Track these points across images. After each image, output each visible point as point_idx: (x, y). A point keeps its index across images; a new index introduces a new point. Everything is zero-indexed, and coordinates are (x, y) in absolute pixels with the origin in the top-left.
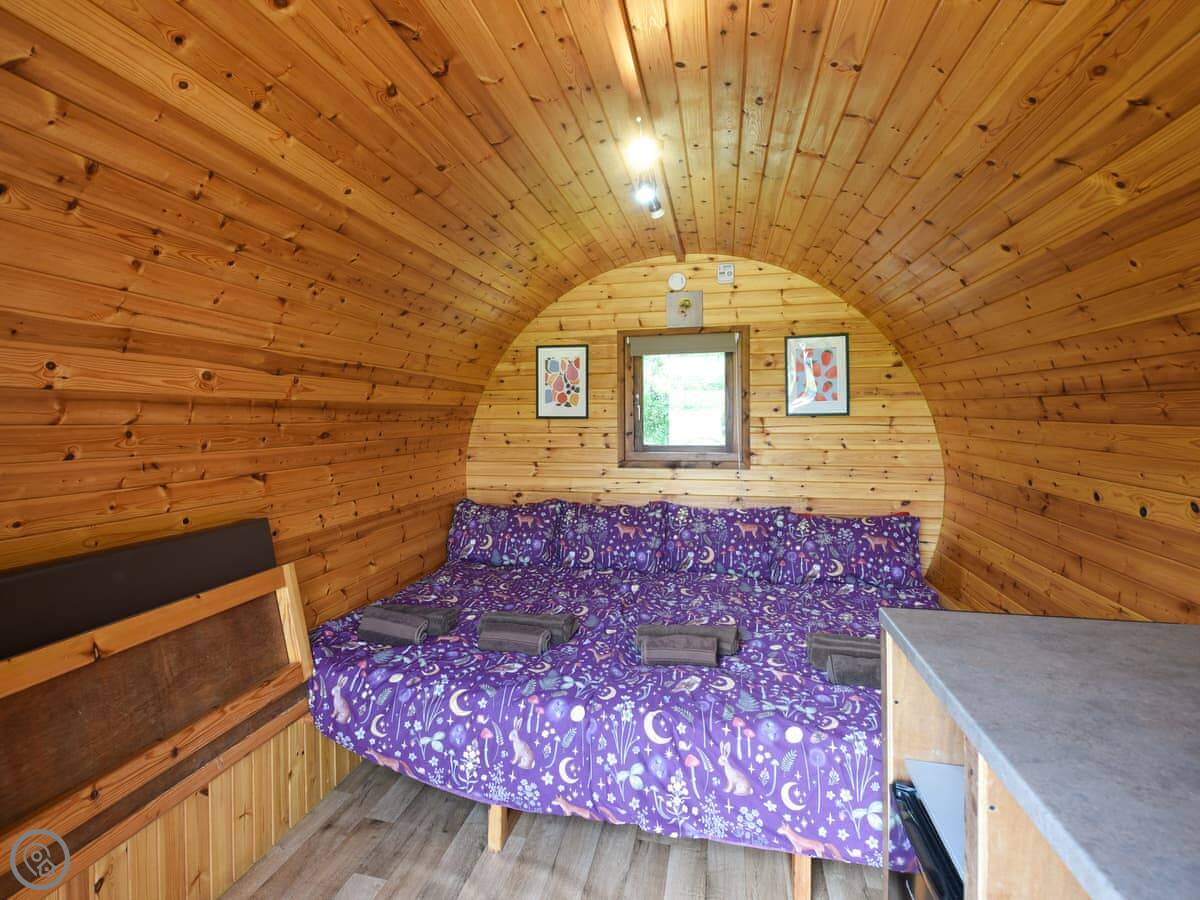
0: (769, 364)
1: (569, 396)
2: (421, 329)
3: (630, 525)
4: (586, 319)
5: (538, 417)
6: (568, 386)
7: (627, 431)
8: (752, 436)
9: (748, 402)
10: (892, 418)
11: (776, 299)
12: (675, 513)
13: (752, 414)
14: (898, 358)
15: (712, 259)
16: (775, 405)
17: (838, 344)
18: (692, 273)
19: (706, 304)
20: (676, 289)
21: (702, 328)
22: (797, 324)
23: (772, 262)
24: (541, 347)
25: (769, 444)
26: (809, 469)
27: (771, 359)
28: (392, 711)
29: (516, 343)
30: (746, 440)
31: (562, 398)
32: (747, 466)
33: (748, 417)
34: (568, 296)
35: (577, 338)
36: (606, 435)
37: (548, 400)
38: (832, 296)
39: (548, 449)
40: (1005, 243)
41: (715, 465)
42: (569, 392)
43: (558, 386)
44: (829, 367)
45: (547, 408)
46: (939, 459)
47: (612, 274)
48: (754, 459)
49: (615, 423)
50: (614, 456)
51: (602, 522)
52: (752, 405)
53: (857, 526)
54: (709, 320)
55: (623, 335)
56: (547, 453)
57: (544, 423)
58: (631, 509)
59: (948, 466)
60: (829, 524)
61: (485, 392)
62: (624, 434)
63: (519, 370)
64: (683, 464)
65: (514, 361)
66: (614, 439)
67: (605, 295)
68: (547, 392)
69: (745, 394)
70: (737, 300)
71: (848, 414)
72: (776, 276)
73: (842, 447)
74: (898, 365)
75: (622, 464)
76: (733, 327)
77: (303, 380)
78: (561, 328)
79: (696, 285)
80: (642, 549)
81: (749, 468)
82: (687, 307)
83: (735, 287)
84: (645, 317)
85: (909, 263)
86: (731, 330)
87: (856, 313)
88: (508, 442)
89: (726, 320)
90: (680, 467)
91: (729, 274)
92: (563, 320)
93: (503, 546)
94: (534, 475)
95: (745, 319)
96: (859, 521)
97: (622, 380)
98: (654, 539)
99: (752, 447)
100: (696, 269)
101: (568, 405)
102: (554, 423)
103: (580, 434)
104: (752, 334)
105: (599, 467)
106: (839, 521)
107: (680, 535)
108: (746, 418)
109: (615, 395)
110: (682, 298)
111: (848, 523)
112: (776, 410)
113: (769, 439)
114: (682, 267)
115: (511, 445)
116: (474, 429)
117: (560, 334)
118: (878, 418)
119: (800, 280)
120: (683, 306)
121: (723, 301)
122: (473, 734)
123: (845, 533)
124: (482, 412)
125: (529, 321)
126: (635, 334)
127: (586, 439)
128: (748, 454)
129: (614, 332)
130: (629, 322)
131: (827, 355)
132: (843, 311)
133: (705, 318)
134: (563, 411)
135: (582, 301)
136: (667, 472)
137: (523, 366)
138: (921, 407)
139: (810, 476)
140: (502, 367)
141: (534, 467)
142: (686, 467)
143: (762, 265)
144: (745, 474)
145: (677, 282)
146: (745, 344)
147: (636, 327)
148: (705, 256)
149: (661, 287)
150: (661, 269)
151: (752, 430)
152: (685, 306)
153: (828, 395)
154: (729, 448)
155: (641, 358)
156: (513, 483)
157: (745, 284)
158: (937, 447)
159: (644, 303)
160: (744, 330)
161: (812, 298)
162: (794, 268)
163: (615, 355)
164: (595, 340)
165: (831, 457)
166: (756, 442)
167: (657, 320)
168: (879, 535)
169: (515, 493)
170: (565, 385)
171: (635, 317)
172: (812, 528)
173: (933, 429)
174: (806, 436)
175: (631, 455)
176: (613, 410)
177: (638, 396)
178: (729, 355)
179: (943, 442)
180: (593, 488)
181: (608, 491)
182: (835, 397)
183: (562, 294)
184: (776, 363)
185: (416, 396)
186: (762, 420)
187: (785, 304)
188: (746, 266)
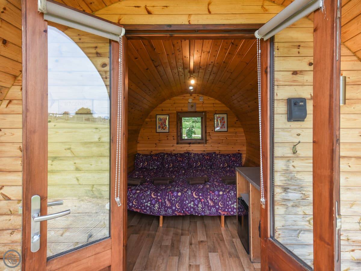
0: (211, 120)
1: (164, 127)
3: (181, 158)
4: (169, 108)
5: (156, 132)
6: (164, 125)
7: (179, 135)
8: (207, 136)
9: (206, 128)
10: (236, 132)
11: (212, 105)
12: (191, 155)
13: (207, 131)
14: (237, 119)
15: (198, 95)
16: (212, 129)
17: (225, 116)
18: (193, 98)
19: (197, 106)
20: (190, 102)
21: (196, 111)
22: (216, 111)
23: (212, 97)
24: (157, 115)
25: (211, 138)
26: (219, 143)
28: (138, 199)
29: (151, 114)
30: (206, 138)
32: (206, 143)
34: (164, 103)
35: (166, 113)
36: (173, 136)
37: (159, 127)
38: (223, 105)
39: (159, 140)
41: (199, 143)
43: (162, 124)
44: (223, 121)
45: (159, 130)
46: (245, 141)
47: (175, 98)
48: (208, 142)
49: (176, 134)
50: (175, 141)
51: (174, 157)
53: (229, 156)
54: (198, 110)
55: (178, 113)
57: (158, 134)
58: (180, 154)
59: (247, 142)
60: (224, 155)
61: (143, 126)
63: (151, 121)
64: (192, 143)
65: (150, 118)
66: (175, 138)
67: (173, 103)
70: (204, 105)
71: (227, 131)
72: (212, 100)
73: (226, 139)
74: (237, 121)
75: (177, 143)
76: (203, 111)
78: (162, 110)
79: (194, 101)
80: (184, 163)
82: (193, 106)
83: (203, 102)
84: (183, 108)
85: (239, 102)
87: (228, 109)
88: (149, 139)
91: (202, 99)
92: (163, 108)
93: (150, 164)
94: (156, 147)
95: (205, 110)
96: (230, 155)
97: (177, 123)
98: (186, 161)
101: (164, 129)
102: (161, 134)
103: (167, 136)
104: (207, 113)
105: (172, 144)
106: (226, 155)
107: (192, 159)
109: (176, 127)
110: (191, 104)
111: (228, 155)
114: (191, 97)
116: (139, 135)
117: (162, 112)
118: (234, 132)
119: (217, 101)
121: (200, 105)
122: (157, 201)
123: (227, 157)
124: (142, 131)
125: (154, 108)
126: (180, 112)
127: (169, 138)
128: (206, 140)
129: (175, 112)
130: (179, 109)
131: (223, 118)
132: (226, 109)
134: (163, 131)
135: (167, 104)
136: (188, 145)
137: (153, 120)
138: (241, 130)
139: (219, 145)
140: (147, 120)
141: (155, 145)
143: (209, 97)
144: (205, 145)
146: (205, 115)
148: (196, 95)
149: (187, 102)
150: (186, 97)
153: (223, 127)
154: (202, 139)
155: (182, 118)
156: (150, 149)
157: (205, 102)
158: (245, 138)
159: (182, 105)
160: (205, 112)
161: (220, 106)
162: (216, 99)
163: (176, 117)
164: (171, 113)
165: (224, 141)
166: (208, 138)
167: (185, 109)
168: (234, 157)
169: (150, 151)
171: (181, 108)
172: (220, 156)
173: (244, 134)
174: (219, 136)
175: (180, 141)
176: (175, 130)
177: (181, 127)
178: (202, 118)
180: (170, 149)
181: (174, 150)
182: (225, 128)
186: (209, 133)
187: (214, 107)
188: (206, 98)
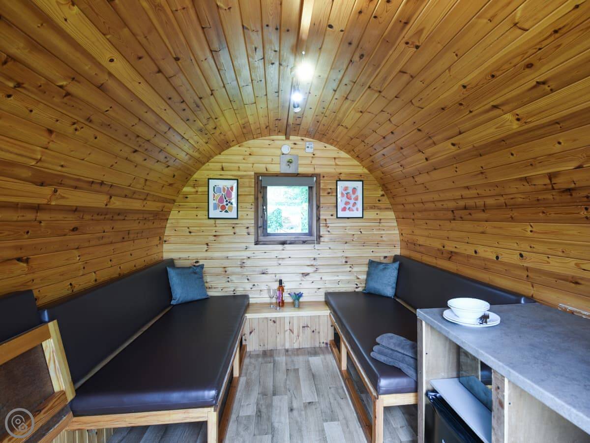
0: (329, 193)
1: (227, 207)
2: (145, 163)
4: (238, 165)
6: (227, 201)
7: (259, 225)
8: (321, 228)
9: (320, 211)
10: (380, 219)
11: (332, 162)
13: (321, 217)
14: (383, 193)
15: (303, 140)
16: (331, 213)
17: (359, 185)
18: (293, 146)
19: (300, 162)
20: (285, 153)
21: (298, 174)
22: (342, 175)
23: (331, 144)
24: (211, 179)
25: (329, 232)
26: (346, 243)
27: (329, 191)
29: (195, 176)
30: (318, 230)
31: (223, 208)
32: (319, 243)
33: (319, 219)
34: (226, 152)
35: (232, 175)
36: (248, 228)
37: (215, 208)
38: (356, 162)
39: (215, 236)
40: (453, 142)
41: (304, 242)
42: (227, 205)
43: (221, 200)
44: (355, 196)
45: (213, 213)
46: (398, 238)
47: (251, 142)
48: (322, 239)
49: (253, 222)
50: (252, 239)
52: (321, 213)
54: (301, 170)
55: (257, 175)
56: (214, 238)
57: (212, 221)
59: (402, 241)
61: (176, 204)
62: (257, 227)
63: (197, 191)
64: (288, 242)
65: (194, 186)
66: (252, 230)
67: (247, 153)
68: (215, 204)
69: (318, 207)
70: (315, 162)
71: (363, 217)
72: (332, 151)
73: (360, 233)
74: (383, 195)
75: (257, 243)
76: (312, 174)
77: (61, 191)
78: (223, 169)
79: (294, 152)
81: (319, 244)
82: (291, 162)
83: (314, 155)
84: (269, 166)
85: (402, 148)
86: (312, 176)
87: (366, 171)
88: (190, 232)
89: (309, 170)
90: (287, 244)
91: (311, 148)
92: (224, 165)
94: (206, 251)
95: (318, 171)
97: (257, 199)
99: (321, 233)
100: (295, 144)
101: (226, 211)
102: (218, 221)
103: (233, 228)
104: (321, 178)
105: (244, 245)
108: (318, 219)
109: (253, 206)
110: (288, 158)
112: (332, 215)
113: (329, 229)
114: (287, 142)
115: (192, 234)
116: (168, 225)
117: (222, 173)
118: (375, 219)
119: (343, 154)
120: (288, 162)
121: (308, 162)
124: (174, 214)
125: (204, 164)
126: (263, 175)
127: (237, 230)
128: (319, 237)
129: (253, 173)
130: (261, 168)
131: (354, 190)
132: (361, 170)
133: (299, 169)
134: (224, 215)
135: (234, 156)
136: (280, 247)
137: (200, 189)
138: (391, 215)
139: (346, 246)
140: (186, 189)
141: (206, 246)
142: (290, 244)
143: (326, 145)
144: (317, 246)
145: (286, 149)
146: (318, 183)
147: (264, 171)
148: (299, 138)
149: (278, 152)
150: (276, 142)
151: (321, 225)
152: (290, 162)
153: (354, 208)
154: (310, 233)
155: (266, 187)
156: (194, 256)
157: (318, 154)
158: (397, 232)
159: (268, 159)
160: (318, 176)
161: (349, 164)
162: (342, 148)
163: (253, 186)
164: (242, 177)
165: (356, 238)
166: (323, 231)
167: (275, 169)
169: (194, 261)
170: (225, 200)
171: (264, 166)
173: (396, 224)
174: (345, 228)
175: (261, 238)
176: (252, 214)
177: (265, 207)
178: (311, 188)
179: (400, 230)
180: (240, 256)
181: (249, 258)
182: (357, 210)
183: (224, 150)
184: (332, 193)
185: (137, 205)
186: (326, 220)
187: (337, 165)
188: (320, 145)
